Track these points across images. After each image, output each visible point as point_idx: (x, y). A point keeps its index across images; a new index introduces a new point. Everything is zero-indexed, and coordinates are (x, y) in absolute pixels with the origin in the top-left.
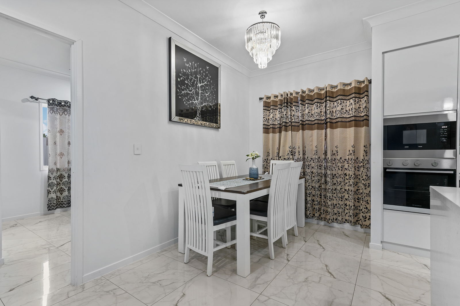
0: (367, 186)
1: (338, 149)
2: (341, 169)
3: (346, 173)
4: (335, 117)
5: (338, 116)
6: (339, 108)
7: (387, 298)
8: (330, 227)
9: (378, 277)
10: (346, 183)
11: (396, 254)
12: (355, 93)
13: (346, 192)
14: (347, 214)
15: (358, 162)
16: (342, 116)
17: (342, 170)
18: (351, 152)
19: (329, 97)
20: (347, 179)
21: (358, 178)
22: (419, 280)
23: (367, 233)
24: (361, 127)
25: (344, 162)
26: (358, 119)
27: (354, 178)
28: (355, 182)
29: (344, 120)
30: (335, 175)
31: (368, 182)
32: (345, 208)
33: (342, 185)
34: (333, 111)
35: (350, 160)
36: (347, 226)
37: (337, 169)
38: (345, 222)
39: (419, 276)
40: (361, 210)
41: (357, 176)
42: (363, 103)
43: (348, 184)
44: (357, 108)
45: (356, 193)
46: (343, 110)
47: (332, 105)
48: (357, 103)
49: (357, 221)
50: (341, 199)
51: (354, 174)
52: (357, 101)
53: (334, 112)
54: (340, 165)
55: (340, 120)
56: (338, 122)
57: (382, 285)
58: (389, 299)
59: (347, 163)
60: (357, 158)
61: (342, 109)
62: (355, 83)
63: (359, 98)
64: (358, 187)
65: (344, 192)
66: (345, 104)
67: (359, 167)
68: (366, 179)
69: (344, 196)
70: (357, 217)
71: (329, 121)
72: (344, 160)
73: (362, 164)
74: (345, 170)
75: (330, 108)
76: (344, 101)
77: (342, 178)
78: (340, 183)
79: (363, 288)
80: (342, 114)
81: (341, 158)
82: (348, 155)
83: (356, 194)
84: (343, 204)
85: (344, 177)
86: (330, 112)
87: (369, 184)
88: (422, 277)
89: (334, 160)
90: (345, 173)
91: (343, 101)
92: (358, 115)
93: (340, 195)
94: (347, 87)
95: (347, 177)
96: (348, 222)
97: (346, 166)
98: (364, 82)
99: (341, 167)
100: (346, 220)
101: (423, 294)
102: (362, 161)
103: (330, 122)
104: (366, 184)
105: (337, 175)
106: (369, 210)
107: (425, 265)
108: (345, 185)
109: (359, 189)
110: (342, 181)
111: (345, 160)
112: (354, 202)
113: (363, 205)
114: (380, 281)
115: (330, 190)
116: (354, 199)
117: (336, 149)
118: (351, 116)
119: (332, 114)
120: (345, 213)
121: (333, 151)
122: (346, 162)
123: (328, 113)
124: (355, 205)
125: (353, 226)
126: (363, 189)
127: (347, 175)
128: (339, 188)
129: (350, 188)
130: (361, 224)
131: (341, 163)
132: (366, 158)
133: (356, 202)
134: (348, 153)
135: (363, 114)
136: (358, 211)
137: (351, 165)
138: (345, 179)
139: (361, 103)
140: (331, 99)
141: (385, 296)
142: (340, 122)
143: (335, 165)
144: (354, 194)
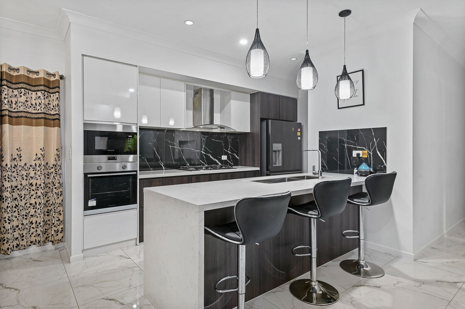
0: (60, 195)
1: (21, 152)
2: (25, 178)
3: (32, 183)
4: (16, 110)
5: (22, 109)
6: (23, 99)
7: (110, 300)
8: (7, 259)
9: (93, 286)
10: (32, 196)
11: (96, 257)
12: (44, 86)
13: (32, 206)
14: (32, 234)
15: (48, 168)
16: (26, 111)
17: (26, 180)
18: (39, 156)
19: (7, 81)
20: (33, 190)
21: (48, 187)
22: (123, 270)
23: (58, 248)
24: (51, 127)
25: (30, 168)
26: (47, 116)
27: (44, 188)
28: (45, 192)
29: (29, 115)
30: (16, 187)
31: (61, 190)
32: (30, 227)
33: (26, 199)
34: (11, 101)
35: (37, 166)
36: (34, 249)
37: (20, 178)
38: (30, 245)
39: (121, 267)
40: (54, 224)
41: (46, 185)
42: (53, 100)
43: (34, 197)
44: (47, 104)
45: (46, 205)
46: (27, 103)
47: (11, 94)
48: (46, 98)
49: (46, 238)
50: (25, 217)
51: (43, 183)
52: (46, 95)
53: (14, 102)
54: (24, 173)
55: (24, 115)
56: (21, 117)
57: (101, 291)
58: (112, 299)
59: (33, 170)
60: (47, 163)
61: (26, 101)
62: (44, 74)
63: (49, 92)
64: (48, 198)
65: (29, 207)
66: (30, 95)
67: (49, 174)
68: (59, 187)
69: (29, 212)
70: (47, 234)
71: (7, 114)
72: (29, 167)
73: (53, 170)
74: (31, 179)
75: (8, 96)
76: (29, 91)
77: (26, 189)
78: (25, 197)
79: (86, 305)
80: (26, 107)
81: (25, 164)
82: (34, 160)
83: (46, 207)
84: (28, 223)
85: (30, 188)
86: (9, 101)
87: (61, 192)
88: (124, 267)
89: (14, 167)
90: (30, 182)
91: (27, 91)
92: (47, 112)
93: (24, 212)
94: (32, 74)
95: (34, 188)
96: (34, 244)
97: (32, 174)
98: (54, 75)
99: (26, 176)
100: (31, 242)
101: (131, 279)
102: (53, 166)
103: (9, 116)
104: (58, 192)
105: (19, 187)
106: (61, 221)
107: (121, 256)
108: (30, 197)
109: (48, 199)
110: (26, 194)
111: (31, 166)
112: (44, 217)
113: (55, 217)
114: (97, 288)
115: (9, 208)
116: (43, 213)
117: (17, 152)
118: (39, 112)
119: (10, 105)
120: (31, 234)
121: (12, 155)
122: (31, 168)
123: (6, 103)
124: (45, 220)
125: (43, 245)
126: (56, 199)
127: (33, 185)
128: (22, 203)
129: (38, 201)
130: (53, 240)
131: (26, 170)
132: (59, 163)
133: (46, 215)
134: (34, 157)
135: (53, 112)
136: (47, 227)
137: (39, 172)
138: (30, 191)
139: (51, 99)
140: (9, 85)
141: (108, 299)
142: (24, 117)
143: (15, 173)
144: (44, 207)
